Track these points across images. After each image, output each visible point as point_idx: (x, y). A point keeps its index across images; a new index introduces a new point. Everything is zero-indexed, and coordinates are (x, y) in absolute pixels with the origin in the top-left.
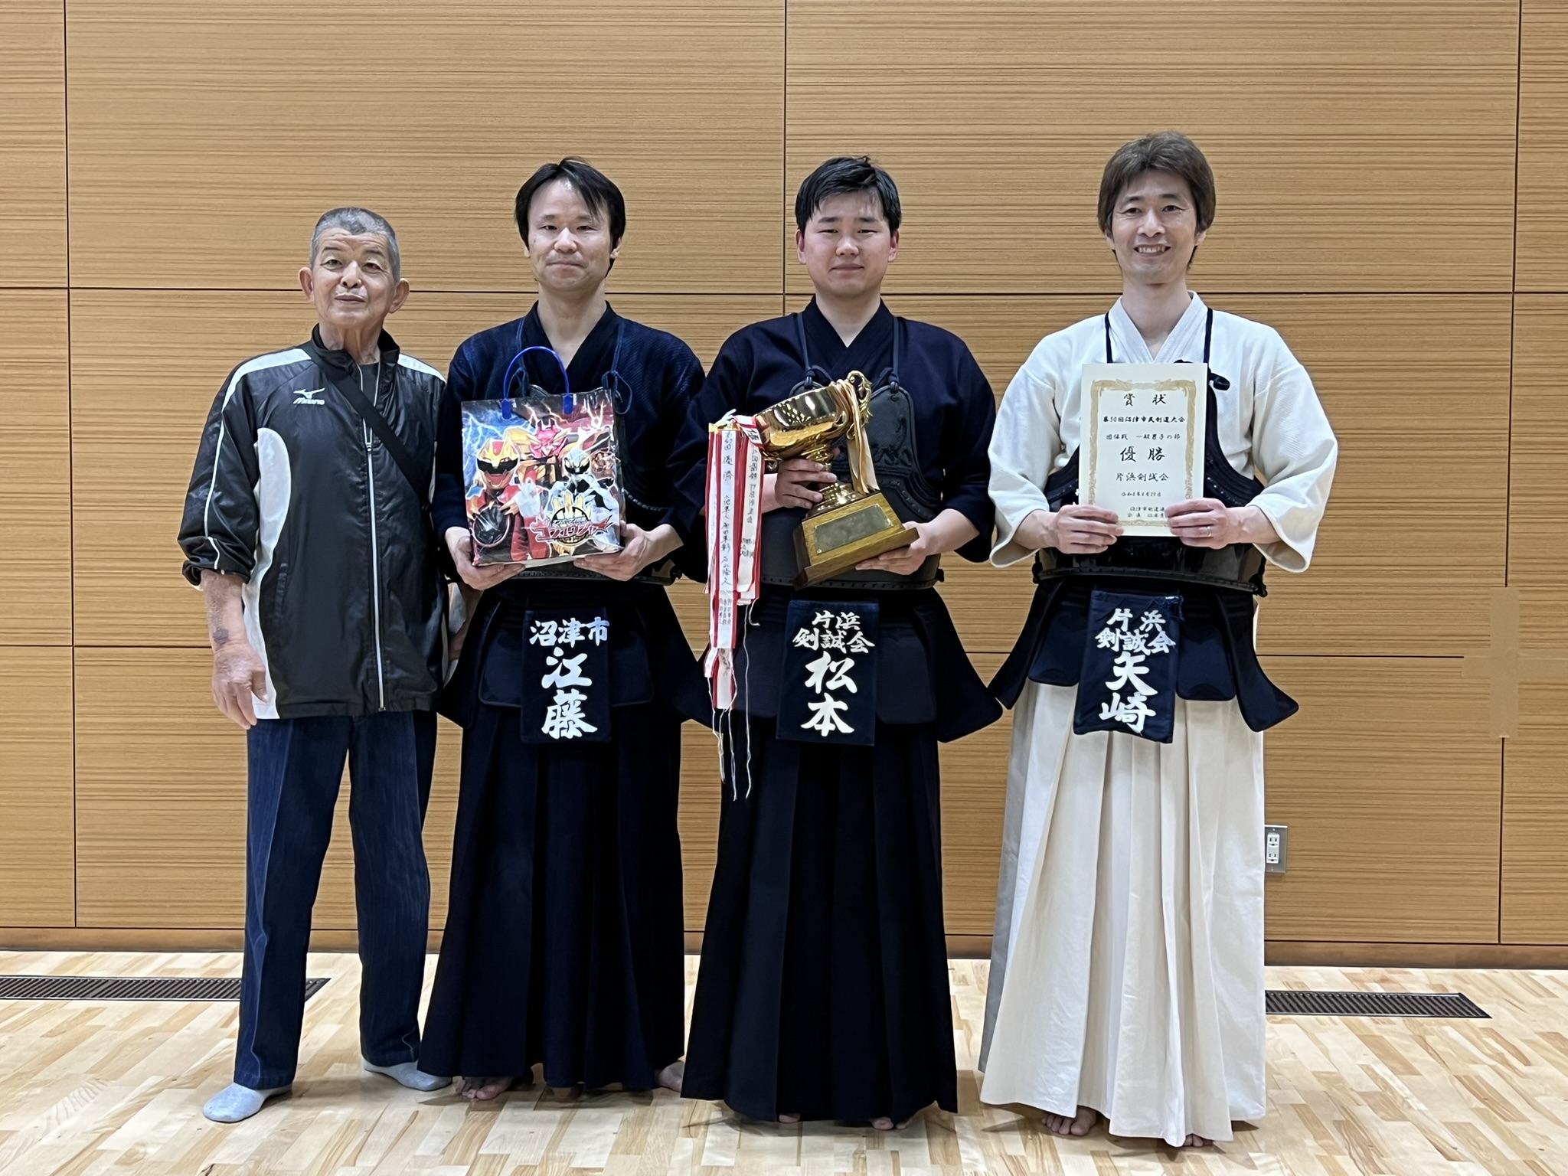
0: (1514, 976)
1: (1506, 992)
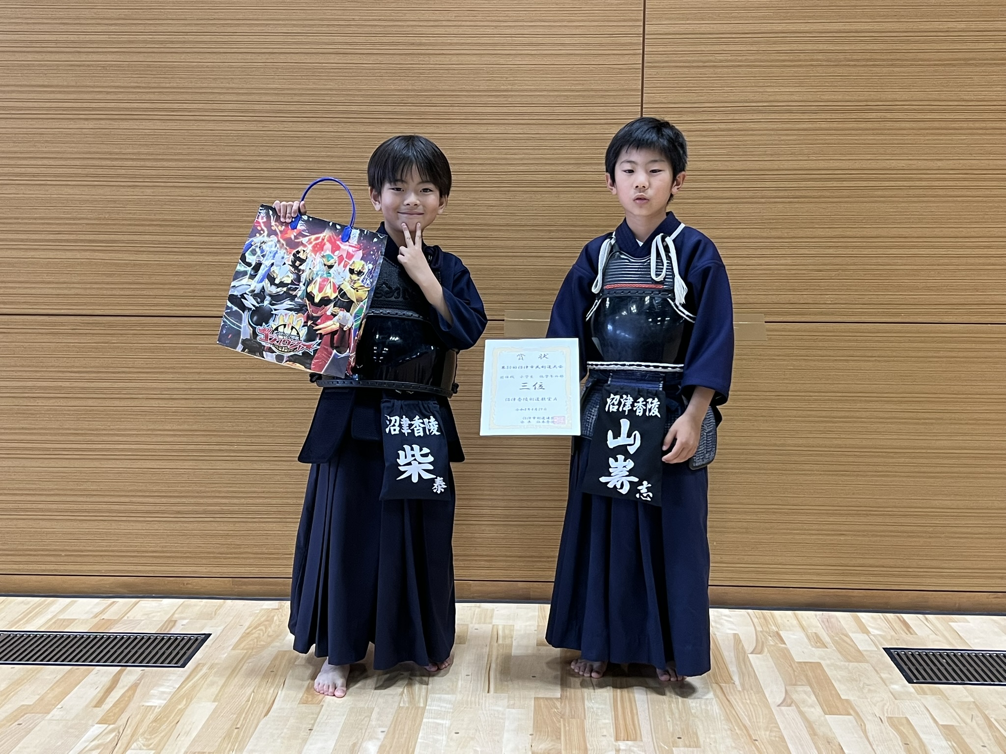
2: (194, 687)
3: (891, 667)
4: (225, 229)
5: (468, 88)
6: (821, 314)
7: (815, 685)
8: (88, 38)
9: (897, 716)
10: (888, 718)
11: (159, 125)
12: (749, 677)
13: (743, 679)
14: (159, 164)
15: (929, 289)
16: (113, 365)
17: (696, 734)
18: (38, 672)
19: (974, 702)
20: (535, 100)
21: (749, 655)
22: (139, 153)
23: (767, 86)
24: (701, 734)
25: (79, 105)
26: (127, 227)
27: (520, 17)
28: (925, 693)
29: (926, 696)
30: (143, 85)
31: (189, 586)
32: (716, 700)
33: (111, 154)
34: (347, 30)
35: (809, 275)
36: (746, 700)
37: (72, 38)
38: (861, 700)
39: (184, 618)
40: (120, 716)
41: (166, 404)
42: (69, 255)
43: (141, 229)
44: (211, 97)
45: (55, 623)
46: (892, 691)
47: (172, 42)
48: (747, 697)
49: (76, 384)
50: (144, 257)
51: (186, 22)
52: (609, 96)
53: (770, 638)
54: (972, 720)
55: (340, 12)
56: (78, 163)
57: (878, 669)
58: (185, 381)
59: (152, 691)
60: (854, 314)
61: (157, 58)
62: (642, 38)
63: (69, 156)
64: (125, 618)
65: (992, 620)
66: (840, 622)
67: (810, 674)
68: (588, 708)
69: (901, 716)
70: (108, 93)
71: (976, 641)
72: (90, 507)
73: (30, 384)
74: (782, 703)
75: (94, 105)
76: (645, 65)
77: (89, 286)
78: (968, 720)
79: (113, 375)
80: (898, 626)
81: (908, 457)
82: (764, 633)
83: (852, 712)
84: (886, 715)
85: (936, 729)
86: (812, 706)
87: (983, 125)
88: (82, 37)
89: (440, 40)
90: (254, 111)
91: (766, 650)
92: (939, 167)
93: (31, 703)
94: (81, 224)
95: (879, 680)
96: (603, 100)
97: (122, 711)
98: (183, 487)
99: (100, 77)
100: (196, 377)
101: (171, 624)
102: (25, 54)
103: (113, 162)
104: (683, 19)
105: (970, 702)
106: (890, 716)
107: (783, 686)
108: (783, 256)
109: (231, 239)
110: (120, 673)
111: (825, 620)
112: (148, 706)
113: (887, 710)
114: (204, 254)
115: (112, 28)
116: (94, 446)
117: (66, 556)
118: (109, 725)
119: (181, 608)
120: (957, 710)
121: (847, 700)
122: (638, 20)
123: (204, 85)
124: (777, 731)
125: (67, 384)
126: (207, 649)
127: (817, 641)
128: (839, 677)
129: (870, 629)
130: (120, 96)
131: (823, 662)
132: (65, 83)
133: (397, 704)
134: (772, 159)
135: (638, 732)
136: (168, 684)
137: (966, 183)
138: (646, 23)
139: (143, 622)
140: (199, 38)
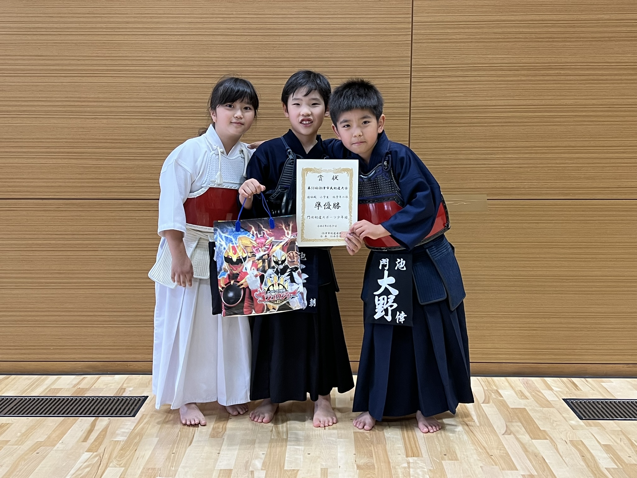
2: (143, 429)
3: (568, 410)
4: (153, 145)
5: (303, 56)
6: (522, 194)
7: (524, 422)
8: (66, 26)
9: (575, 439)
10: (570, 441)
11: (111, 80)
12: (483, 417)
13: (480, 418)
14: (111, 104)
15: (588, 178)
16: (83, 230)
17: (455, 452)
18: (44, 421)
19: (621, 431)
20: (345, 63)
21: (481, 404)
22: (98, 98)
23: (489, 54)
24: (458, 452)
25: (61, 68)
26: (92, 144)
27: (336, 12)
28: (591, 426)
29: (592, 427)
30: (101, 55)
31: (131, 367)
32: (465, 432)
33: (80, 98)
34: (228, 20)
35: (514, 170)
36: (482, 431)
37: (56, 26)
38: (553, 430)
39: (130, 387)
40: (100, 447)
41: (116, 254)
42: (54, 161)
43: (100, 145)
44: (143, 62)
45: (49, 391)
46: (570, 424)
47: (119, 28)
48: (483, 429)
49: (59, 242)
50: (102, 162)
51: (127, 16)
52: (390, 60)
53: (493, 394)
54: (621, 441)
55: (224, 9)
56: (60, 104)
57: (561, 412)
58: (128, 239)
59: (117, 432)
60: (541, 194)
61: (110, 38)
62: (411, 25)
63: (54, 99)
64: (93, 387)
65: (627, 381)
66: (534, 383)
67: (520, 415)
68: (387, 437)
69: (578, 440)
70: (79, 60)
71: (618, 394)
72: (68, 318)
73: (30, 242)
74: (505, 433)
75: (69, 68)
76: (413, 41)
77: (67, 181)
78: (619, 441)
79: (82, 236)
80: (570, 385)
81: (575, 282)
82: (489, 391)
83: (547, 437)
84: (569, 439)
85: (600, 448)
86: (523, 434)
87: (620, 77)
88: (62, 25)
89: (286, 26)
90: (170, 71)
91: (491, 401)
92: (593, 103)
93: (43, 440)
94: (62, 142)
95: (562, 418)
96: (387, 63)
97: (100, 444)
98: (127, 305)
99: (74, 50)
100: (135, 237)
101: (122, 391)
102: (26, 36)
103: (82, 103)
104: (436, 13)
105: (618, 431)
106: (571, 439)
107: (505, 423)
108: (498, 159)
109: (156, 151)
110: (95, 421)
111: (525, 383)
112: (116, 441)
113: (569, 436)
114: (140, 160)
115: (82, 20)
116: (71, 281)
117: (53, 349)
118: (94, 452)
119: (127, 380)
120: (611, 435)
121: (544, 431)
122: (408, 14)
123: (139, 55)
124: (504, 450)
125: (54, 242)
126: (147, 405)
127: (522, 396)
128: (538, 417)
129: (553, 388)
130: (87, 62)
131: (526, 408)
132: (52, 54)
133: (270, 437)
134: (491, 99)
135: (420, 452)
136: (126, 427)
137: (610, 113)
138: (414, 15)
139: (104, 390)
140: (135, 26)
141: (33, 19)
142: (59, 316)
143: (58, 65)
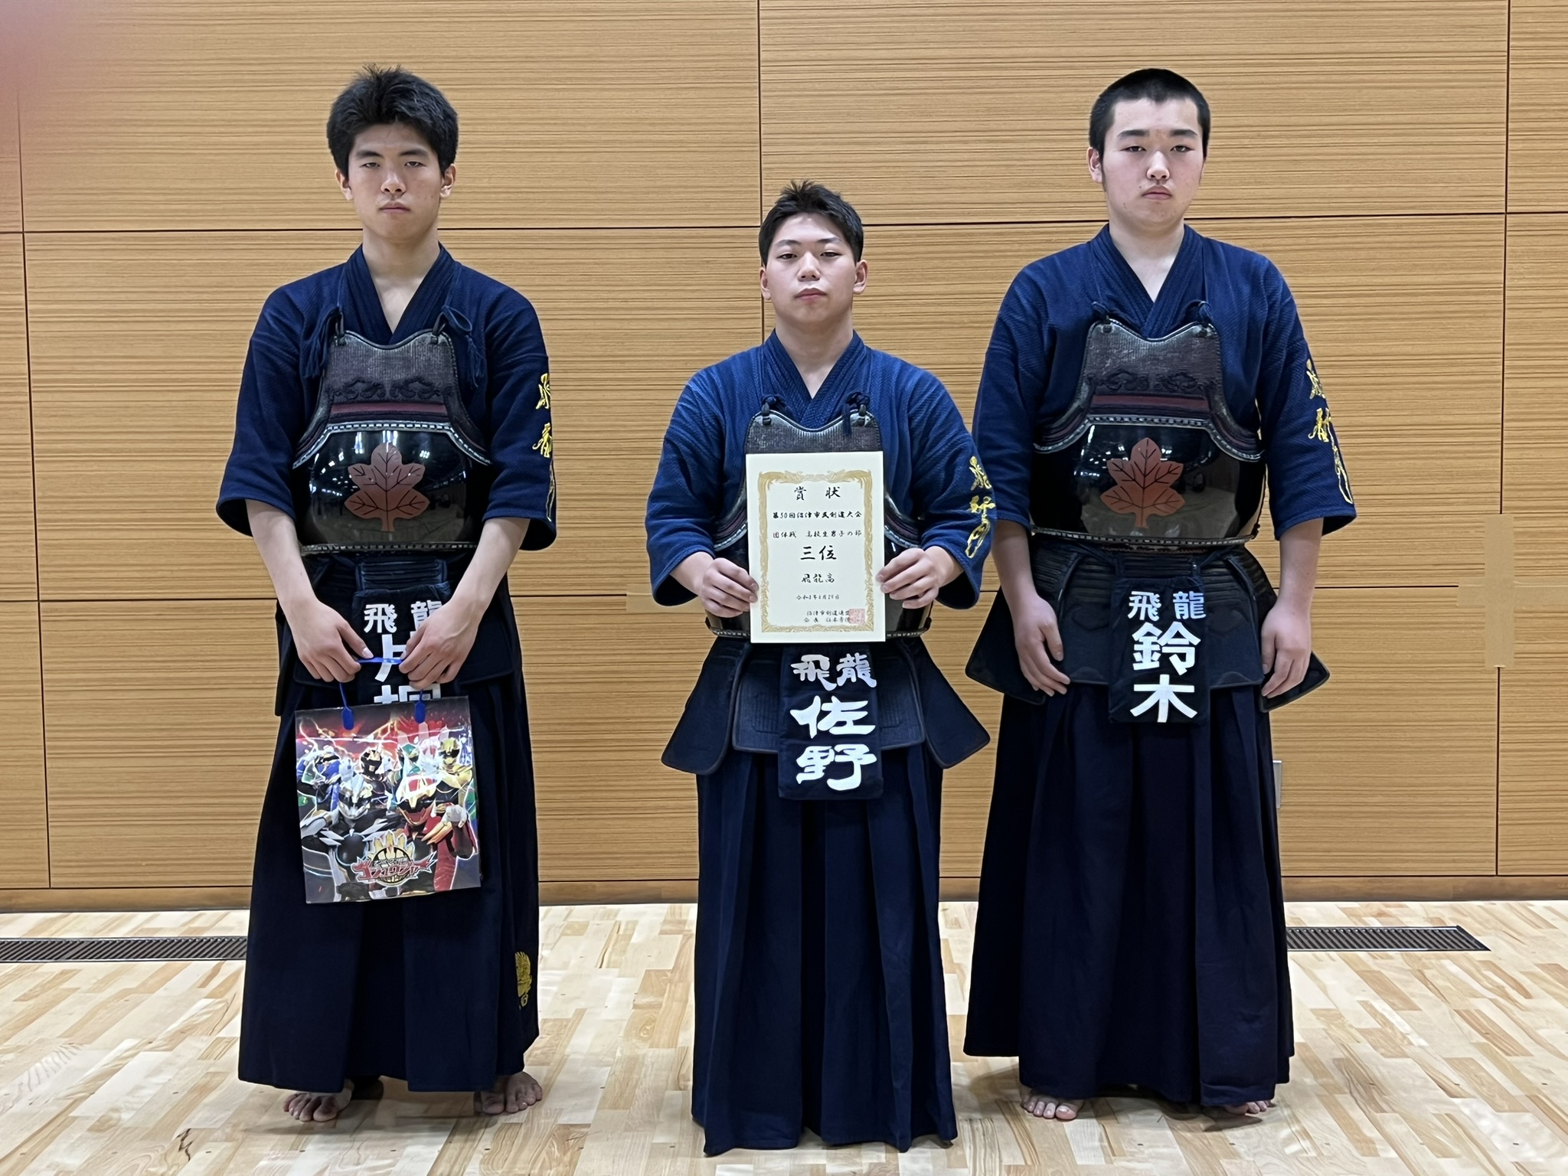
0: (1511, 908)
1: (1505, 924)
8: (177, 306)
25: (167, 376)
37: (160, 306)
40: (226, 991)
42: (154, 534)
45: (140, 930)
49: (159, 675)
56: (166, 437)
63: (156, 429)
77: (176, 568)
93: (134, 987)
115: (205, 296)
117: (147, 865)
118: (217, 998)
125: (150, 675)
130: (212, 367)
141: (123, 297)
142: (158, 805)
143: (163, 371)
